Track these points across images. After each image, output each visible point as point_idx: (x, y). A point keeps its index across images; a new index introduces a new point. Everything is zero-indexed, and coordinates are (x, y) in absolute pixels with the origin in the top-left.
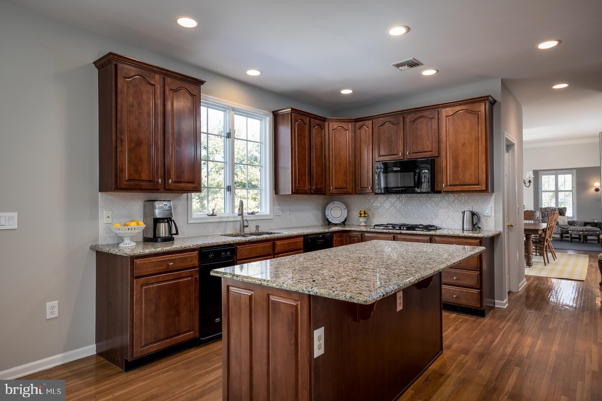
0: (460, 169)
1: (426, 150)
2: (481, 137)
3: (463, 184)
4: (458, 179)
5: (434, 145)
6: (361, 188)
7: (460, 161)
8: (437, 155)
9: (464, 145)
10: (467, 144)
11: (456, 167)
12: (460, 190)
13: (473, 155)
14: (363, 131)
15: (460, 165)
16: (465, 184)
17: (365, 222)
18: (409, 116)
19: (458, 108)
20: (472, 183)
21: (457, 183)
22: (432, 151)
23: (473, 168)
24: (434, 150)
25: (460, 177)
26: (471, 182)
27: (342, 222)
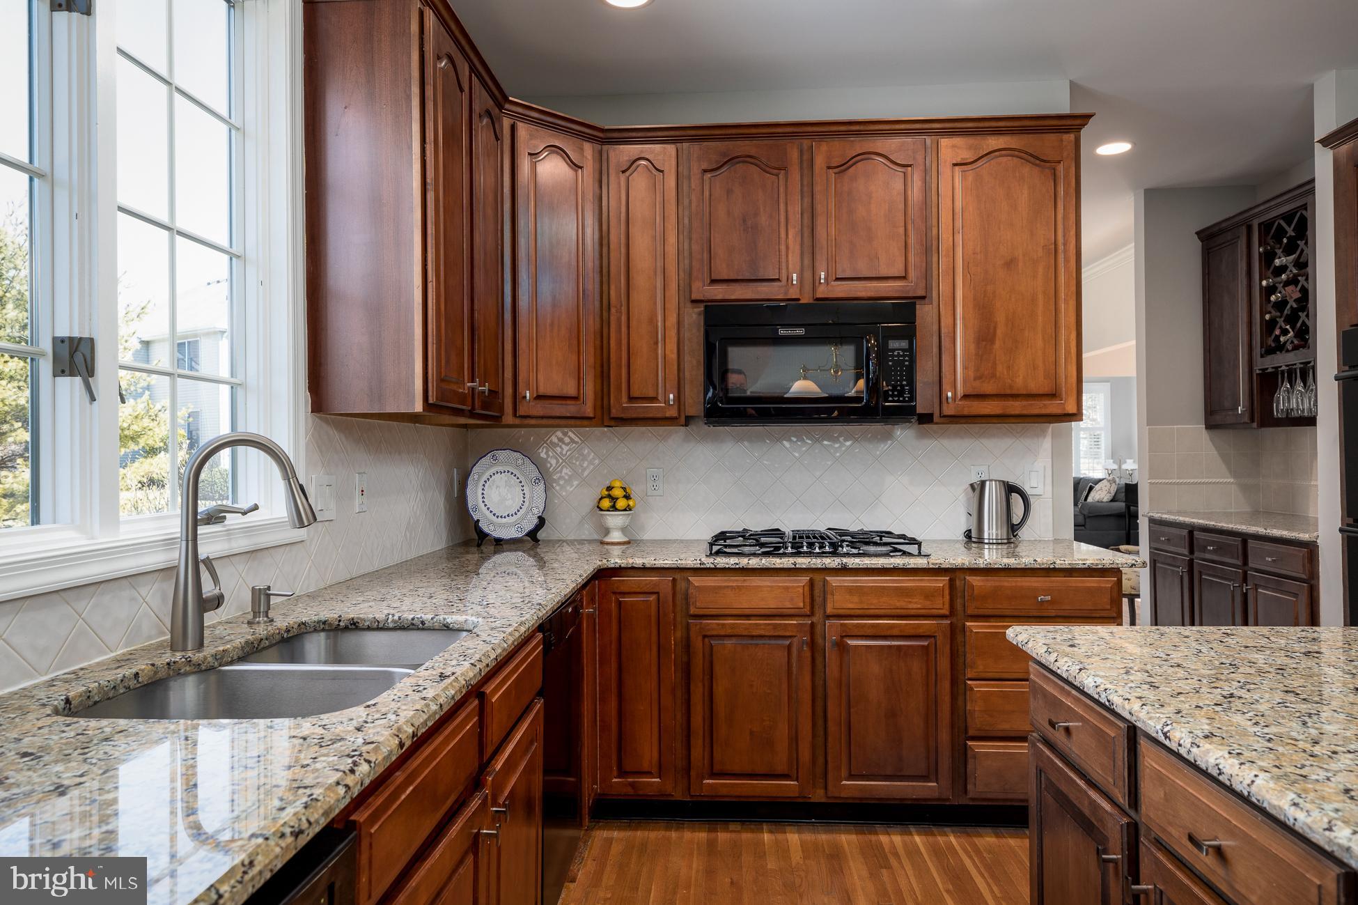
0: (998, 344)
1: (884, 272)
2: (1065, 244)
3: (1008, 392)
4: (993, 375)
5: (911, 258)
6: (631, 399)
7: (1000, 318)
8: (921, 293)
9: (1010, 264)
10: (1021, 264)
11: (984, 338)
12: (998, 411)
13: (1040, 297)
14: (640, 182)
15: (999, 332)
16: (1014, 392)
17: (624, 530)
18: (824, 147)
19: (994, 142)
20: (1035, 392)
21: (988, 388)
22: (904, 278)
23: (1040, 343)
24: (912, 274)
25: (1000, 368)
26: (1034, 387)
27: (528, 535)
